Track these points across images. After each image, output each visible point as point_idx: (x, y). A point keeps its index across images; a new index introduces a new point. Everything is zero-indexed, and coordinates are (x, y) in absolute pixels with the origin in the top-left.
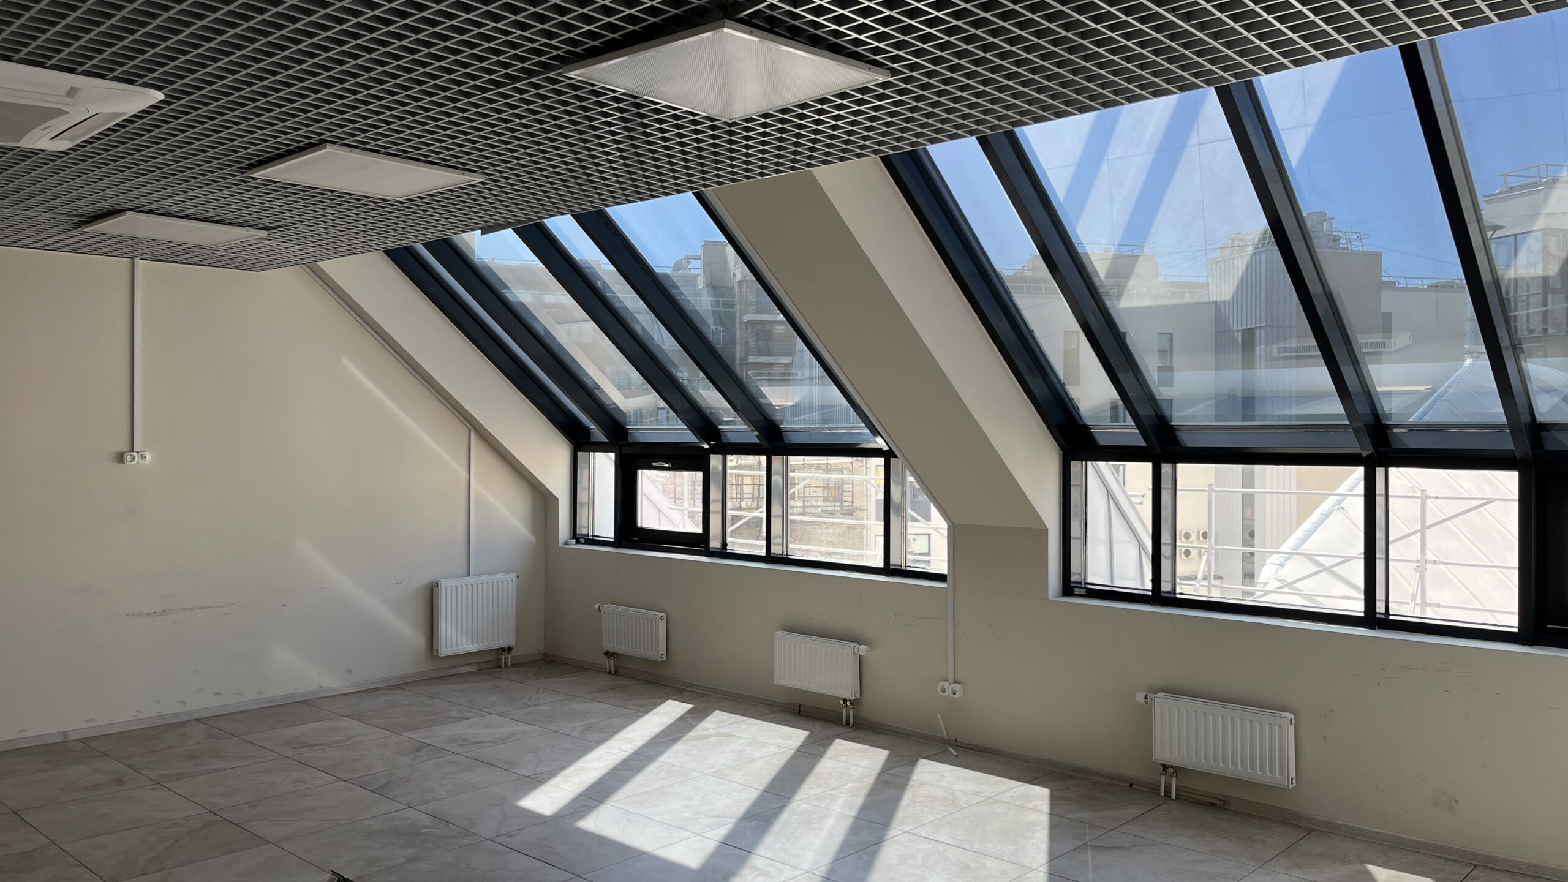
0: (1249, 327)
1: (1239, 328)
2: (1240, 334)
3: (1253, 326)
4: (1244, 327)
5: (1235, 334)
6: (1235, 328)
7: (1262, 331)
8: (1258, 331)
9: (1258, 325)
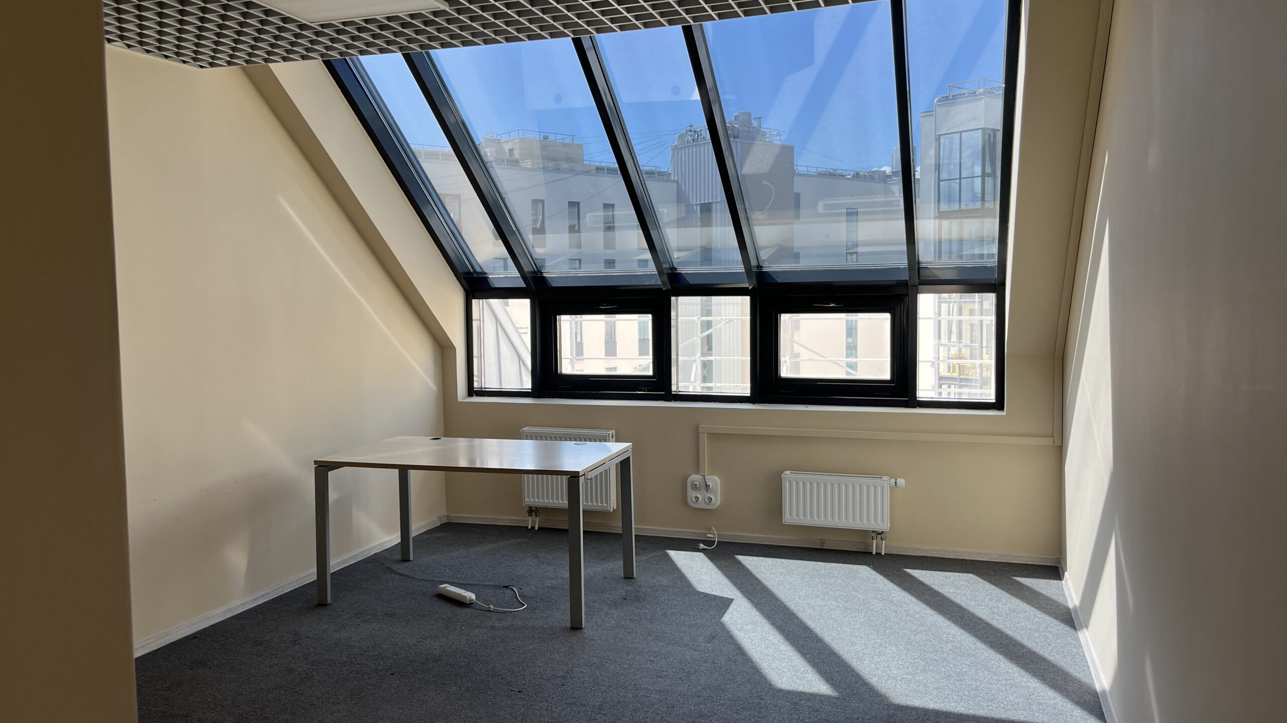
0: (706, 202)
1: (698, 202)
2: (699, 207)
3: (710, 201)
4: (702, 202)
5: (695, 207)
6: (694, 203)
7: (718, 205)
8: (714, 205)
9: (714, 201)
